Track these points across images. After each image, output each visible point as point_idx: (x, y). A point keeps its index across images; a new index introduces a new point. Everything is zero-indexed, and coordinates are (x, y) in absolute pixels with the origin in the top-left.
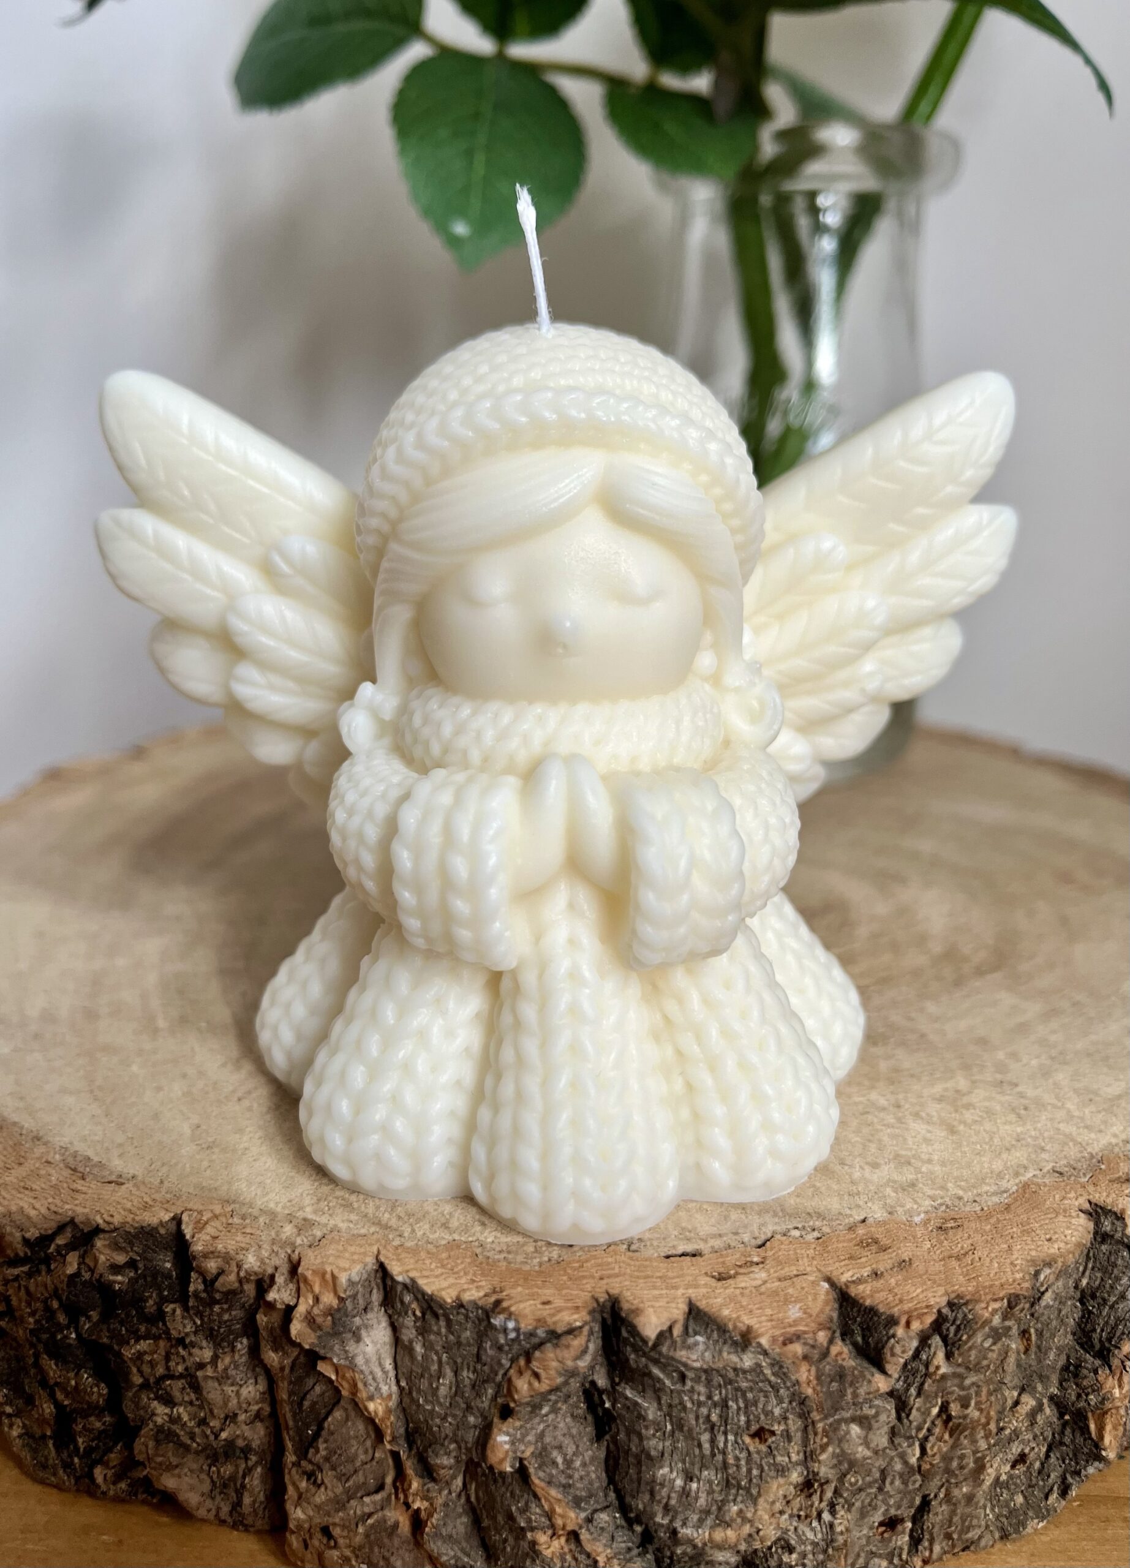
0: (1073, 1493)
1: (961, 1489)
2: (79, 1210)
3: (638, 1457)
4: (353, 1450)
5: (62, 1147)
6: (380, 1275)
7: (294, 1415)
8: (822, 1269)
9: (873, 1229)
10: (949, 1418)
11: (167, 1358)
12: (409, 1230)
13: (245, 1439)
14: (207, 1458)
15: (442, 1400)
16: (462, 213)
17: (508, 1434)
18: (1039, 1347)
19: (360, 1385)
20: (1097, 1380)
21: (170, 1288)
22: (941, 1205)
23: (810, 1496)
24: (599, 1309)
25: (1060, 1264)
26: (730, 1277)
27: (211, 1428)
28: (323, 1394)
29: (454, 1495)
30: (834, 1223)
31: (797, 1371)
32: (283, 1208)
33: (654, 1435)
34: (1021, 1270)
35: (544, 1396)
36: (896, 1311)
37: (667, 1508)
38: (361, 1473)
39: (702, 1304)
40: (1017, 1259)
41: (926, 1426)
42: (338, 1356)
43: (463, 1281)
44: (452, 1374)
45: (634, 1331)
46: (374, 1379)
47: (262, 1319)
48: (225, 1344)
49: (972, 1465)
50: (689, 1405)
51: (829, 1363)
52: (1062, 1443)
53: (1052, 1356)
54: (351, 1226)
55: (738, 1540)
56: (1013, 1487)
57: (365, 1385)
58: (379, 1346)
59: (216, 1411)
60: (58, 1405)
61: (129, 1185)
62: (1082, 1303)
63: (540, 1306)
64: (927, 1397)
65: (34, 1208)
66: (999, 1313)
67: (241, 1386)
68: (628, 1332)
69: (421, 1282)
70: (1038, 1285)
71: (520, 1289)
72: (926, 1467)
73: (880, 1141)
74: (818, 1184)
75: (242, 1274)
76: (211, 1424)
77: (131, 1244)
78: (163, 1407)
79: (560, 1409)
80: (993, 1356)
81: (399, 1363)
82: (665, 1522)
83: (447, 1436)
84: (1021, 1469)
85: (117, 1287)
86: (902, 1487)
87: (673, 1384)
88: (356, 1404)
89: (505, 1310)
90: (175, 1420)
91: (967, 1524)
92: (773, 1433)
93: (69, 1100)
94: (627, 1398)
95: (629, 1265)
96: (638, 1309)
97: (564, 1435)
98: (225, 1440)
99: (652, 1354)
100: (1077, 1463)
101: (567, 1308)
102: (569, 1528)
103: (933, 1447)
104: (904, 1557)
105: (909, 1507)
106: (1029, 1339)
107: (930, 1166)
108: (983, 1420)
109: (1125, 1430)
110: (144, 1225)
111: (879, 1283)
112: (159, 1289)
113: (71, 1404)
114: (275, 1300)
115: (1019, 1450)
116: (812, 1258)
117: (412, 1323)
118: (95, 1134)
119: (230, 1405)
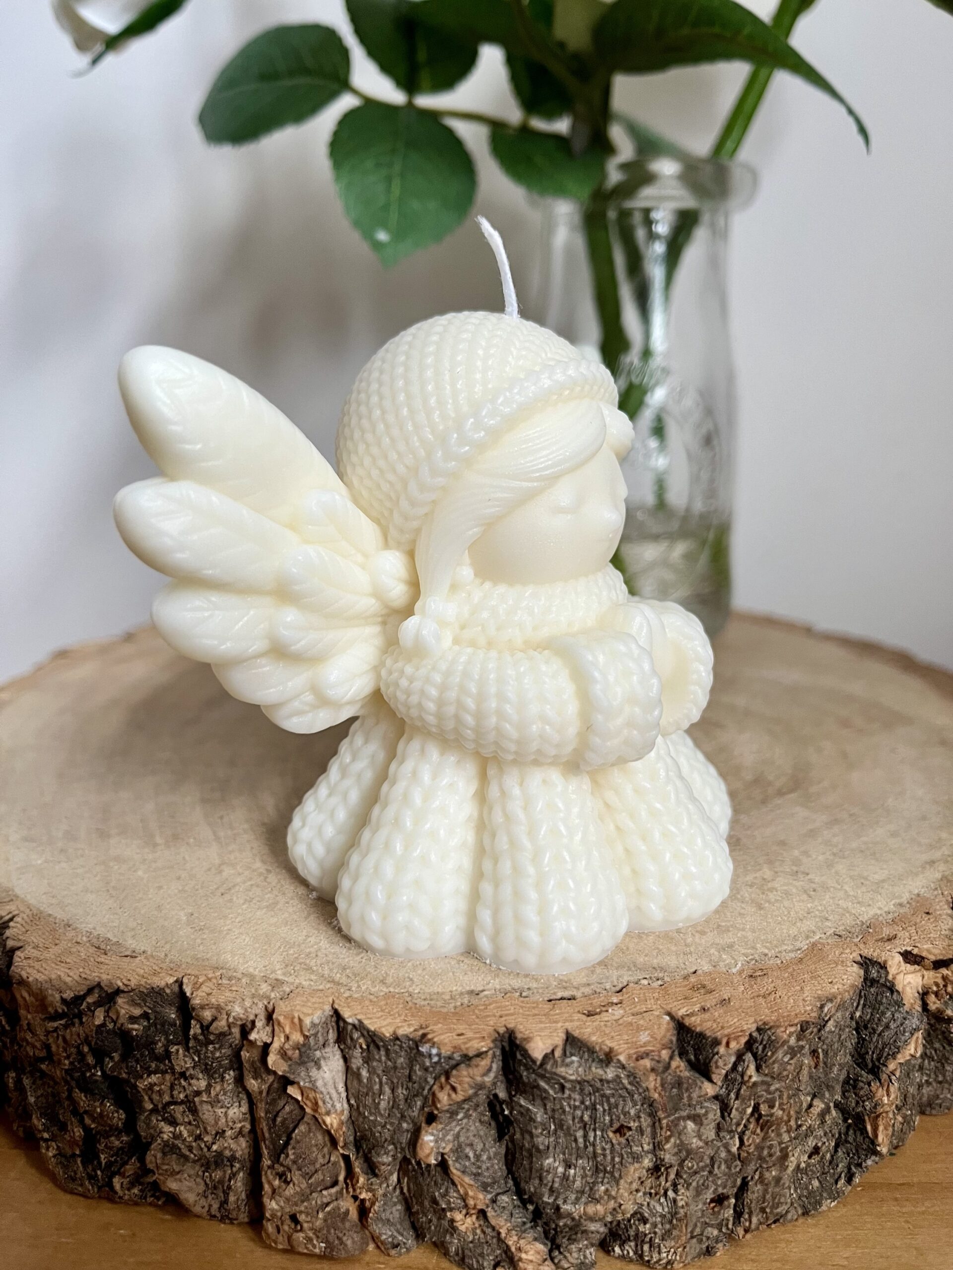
0: (857, 1180)
1: (771, 1172)
2: (104, 977)
3: (530, 1152)
4: (314, 1155)
5: (87, 932)
6: (334, 1019)
7: (269, 1129)
8: (664, 1006)
9: (701, 978)
10: (760, 1116)
11: (172, 1088)
12: (356, 985)
13: (231, 1150)
14: (202, 1165)
15: (382, 1112)
16: (383, 224)
17: (432, 1134)
18: (825, 1063)
19: (320, 1103)
20: (870, 1090)
21: (175, 1033)
22: (752, 960)
23: (658, 1178)
24: (500, 1038)
25: (839, 1000)
26: (596, 1014)
27: (205, 1142)
28: (292, 1112)
29: (391, 1188)
30: (673, 975)
31: (647, 1080)
32: (260, 972)
33: (541, 1133)
34: (811, 1004)
35: (460, 1105)
36: (719, 1035)
37: (552, 1190)
38: (320, 1172)
39: (576, 1033)
40: (807, 996)
41: (744, 1122)
42: (304, 1080)
43: (398, 1021)
44: (390, 1091)
45: (526, 1054)
46: (331, 1098)
47: (245, 1054)
48: (217, 1076)
49: (778, 1154)
50: (567, 1109)
51: (670, 1074)
52: (847, 1141)
53: (835, 1069)
54: (312, 983)
55: (605, 1213)
56: (810, 1173)
57: (324, 1103)
58: (334, 1073)
59: (209, 1128)
60: (86, 1129)
61: (141, 958)
62: (858, 1033)
63: (456, 1037)
64: (743, 1100)
65: (69, 976)
66: (794, 1035)
67: (228, 1108)
68: (522, 1055)
69: (366, 1022)
70: (823, 1015)
71: (440, 1025)
72: (744, 1155)
74: (661, 947)
75: (231, 1020)
76: (205, 1139)
77: (145, 1001)
78: (169, 1126)
79: (471, 1115)
80: (791, 1068)
81: (349, 1086)
82: (551, 1201)
83: (386, 1140)
84: (815, 1159)
85: (134, 1033)
86: (727, 1170)
87: (555, 1093)
88: (316, 1119)
89: (429, 1040)
90: (177, 1136)
91: (776, 1201)
92: (630, 1129)
93: (91, 897)
94: (521, 1106)
95: (521, 1007)
96: (529, 1038)
97: (474, 1136)
98: (216, 1151)
99: (540, 1071)
100: (859, 1157)
101: (476, 1038)
102: (479, 1207)
103: (748, 1139)
104: (730, 1226)
105: (733, 1187)
106: (818, 1057)
107: (744, 933)
108: (785, 1118)
109: (894, 1130)
110: (155, 986)
111: (707, 1016)
112: (167, 1035)
113: (96, 1127)
114: (256, 1040)
115: (814, 1144)
116: (657, 999)
117: (359, 1054)
118: (113, 922)
119: (220, 1123)
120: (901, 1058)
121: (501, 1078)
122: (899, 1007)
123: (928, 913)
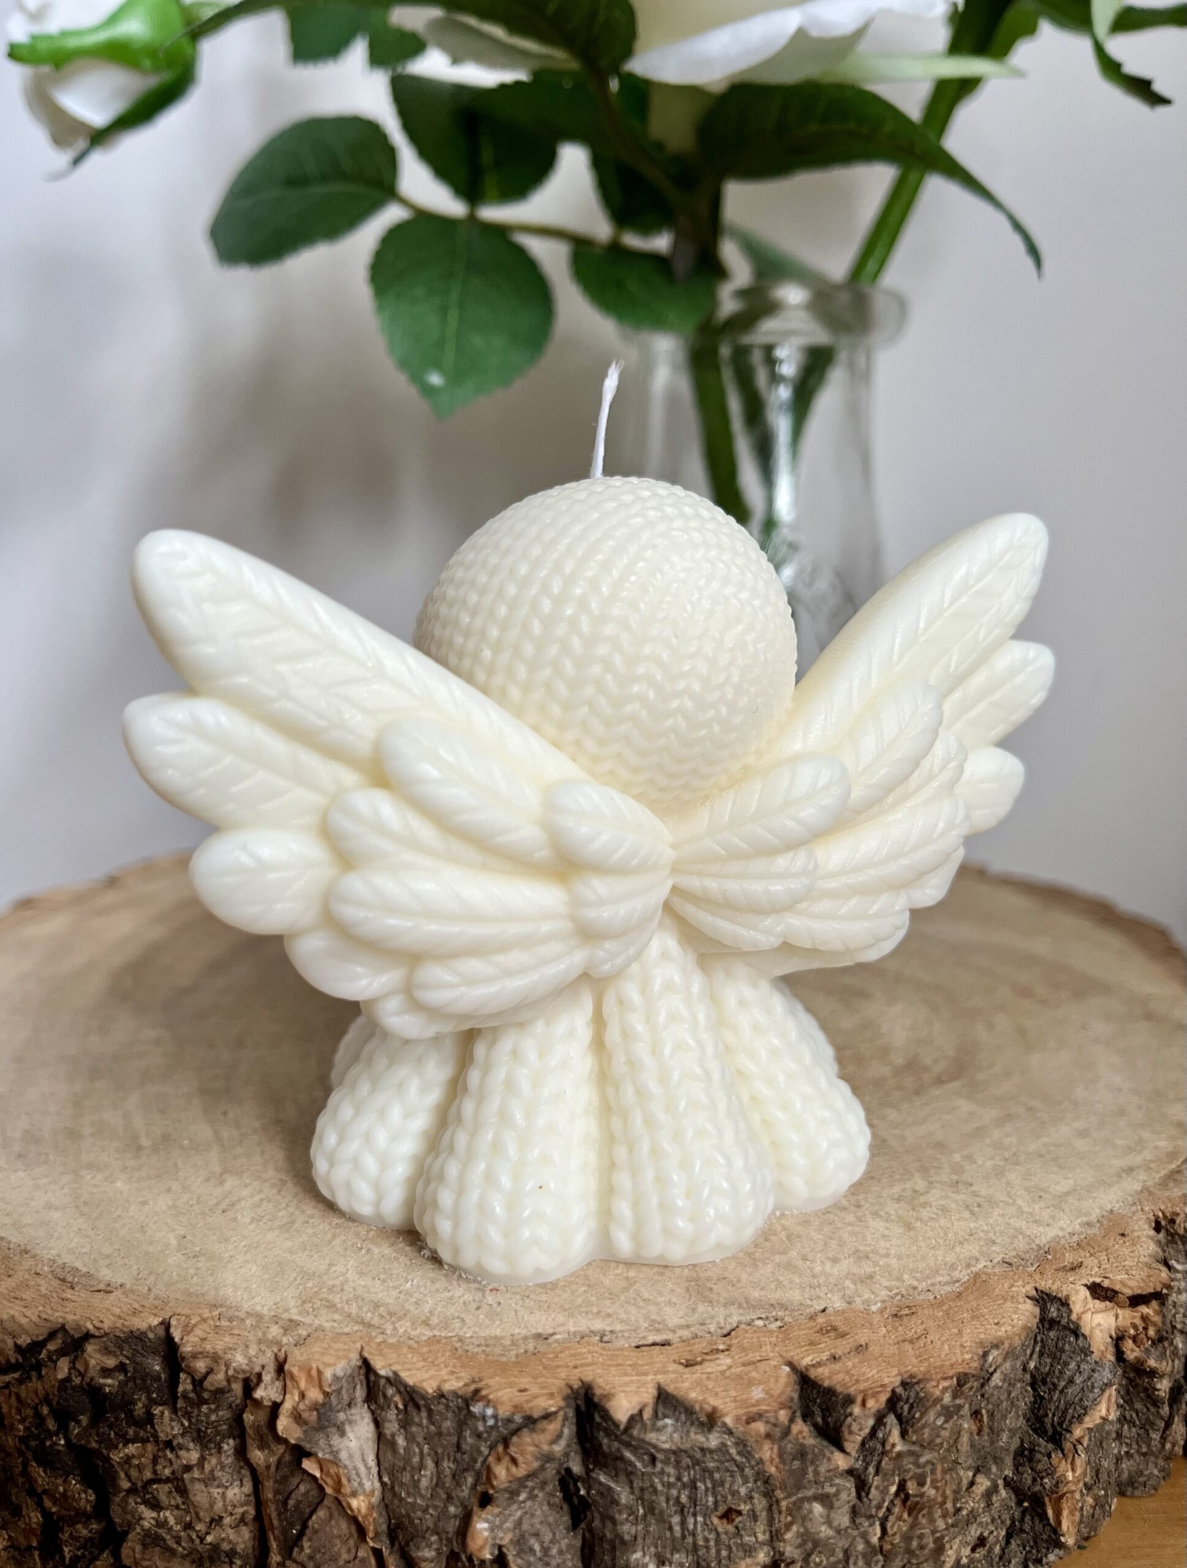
2: (70, 1317)
3: (612, 1543)
4: (336, 1549)
5: (50, 1260)
6: (363, 1371)
7: (279, 1515)
8: (784, 1354)
9: (832, 1318)
10: (907, 1497)
11: (155, 1461)
12: (391, 1327)
13: (230, 1542)
14: (193, 1562)
15: (423, 1492)
16: (436, 363)
17: (487, 1521)
18: (991, 1428)
19: (344, 1481)
20: (1051, 1464)
21: (159, 1390)
22: (897, 1294)
24: (573, 1396)
25: (1007, 1345)
26: (697, 1364)
27: (196, 1531)
28: (308, 1492)
30: (796, 1314)
31: (761, 1449)
32: (269, 1310)
33: (627, 1520)
34: (971, 1352)
35: (522, 1482)
36: (852, 1390)
39: (671, 1389)
40: (967, 1341)
41: (886, 1504)
42: (323, 1450)
43: (444, 1372)
44: (434, 1465)
45: (606, 1416)
46: (358, 1474)
47: (248, 1418)
48: (212, 1445)
49: (931, 1545)
50: (660, 1487)
51: (790, 1442)
52: (1022, 1531)
53: (1005, 1437)
54: (336, 1325)
57: (349, 1480)
58: (362, 1441)
59: (202, 1514)
60: (45, 1513)
61: (117, 1293)
62: (1034, 1389)
63: (517, 1394)
64: (885, 1475)
65: (25, 1316)
66: (950, 1391)
67: (227, 1488)
68: (602, 1417)
69: (404, 1375)
70: (986, 1366)
71: (497, 1379)
72: (887, 1547)
73: (840, 1238)
74: (781, 1278)
75: (231, 1373)
76: (197, 1528)
77: (121, 1349)
78: (150, 1511)
79: (536, 1496)
80: (946, 1434)
81: (382, 1458)
83: (428, 1529)
84: (982, 1552)
85: (107, 1390)
86: (865, 1567)
87: (644, 1467)
88: (340, 1503)
89: (483, 1398)
90: (161, 1524)
92: (739, 1513)
93: (56, 1215)
94: (601, 1483)
95: (602, 1355)
96: (610, 1394)
97: (541, 1523)
98: (210, 1544)
99: (624, 1437)
100: (1038, 1550)
101: (542, 1395)
103: (893, 1526)
106: (981, 1421)
107: (887, 1260)
108: (940, 1499)
109: (1082, 1516)
110: (134, 1329)
111: (837, 1366)
112: (149, 1393)
113: (58, 1511)
114: (262, 1397)
115: (978, 1533)
116: (775, 1345)
117: (395, 1417)
118: (83, 1247)
119: (216, 1507)
120: (1091, 1421)
121: (575, 1447)
122: (1086, 1355)
123: (1123, 1235)
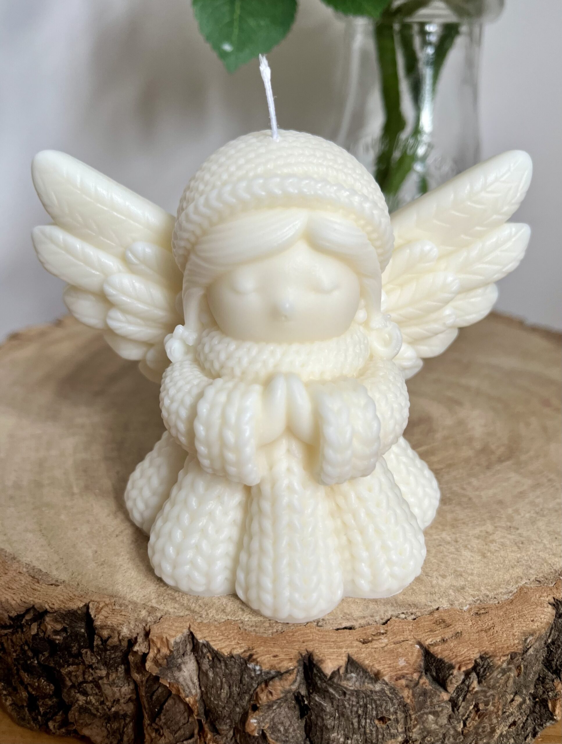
0: (539, 735)
1: (483, 741)
2: (37, 601)
3: (321, 728)
4: (178, 718)
5: (26, 564)
6: (190, 637)
7: (148, 703)
8: (416, 637)
9: (442, 614)
10: (478, 710)
11: (84, 673)
12: (205, 613)
13: (124, 710)
14: (105, 719)
15: (223, 700)
16: (228, 38)
17: (256, 719)
18: (525, 673)
19: (181, 691)
20: (553, 685)
21: (84, 641)
22: (477, 600)
24: (302, 659)
25: (538, 634)
26: (369, 642)
27: (107, 706)
28: (162, 692)
29: (229, 739)
30: (423, 610)
31: (403, 692)
32: (141, 600)
33: (330, 719)
34: (518, 639)
35: (275, 702)
36: (454, 661)
38: (182, 730)
39: (354, 657)
40: (516, 632)
41: (467, 714)
42: (170, 677)
43: (233, 643)
44: (228, 687)
45: (320, 671)
46: (189, 688)
47: (131, 658)
48: (113, 668)
49: (489, 730)
50: (347, 706)
51: (418, 688)
52: (534, 713)
53: (531, 676)
54: (176, 611)
56: (509, 736)
57: (184, 691)
58: (191, 672)
59: (109, 698)
60: (29, 693)
61: (62, 586)
62: (548, 649)
63: (272, 658)
64: (468, 701)
65: (14, 600)
66: (506, 662)
67: (121, 687)
68: (317, 671)
69: (212, 644)
70: (526, 645)
71: (262, 648)
72: (465, 731)
73: (447, 562)
74: (415, 588)
75: (121, 638)
76: (107, 704)
77: (64, 620)
78: (83, 697)
79: (282, 706)
80: (501, 681)
81: (201, 679)
83: (225, 716)
84: (513, 728)
85: (57, 642)
86: (454, 741)
87: (340, 696)
88: (179, 698)
89: (255, 660)
90: (89, 702)
92: (390, 719)
94: (316, 701)
95: (317, 634)
96: (322, 660)
97: (284, 717)
98: (114, 711)
99: (329, 682)
100: (541, 721)
101: (286, 659)
103: (469, 723)
106: (520, 670)
107: (472, 577)
108: (495, 710)
110: (70, 609)
111: (445, 646)
112: (79, 643)
113: (36, 693)
114: (138, 650)
115: (513, 720)
116: (411, 631)
117: (208, 662)
118: (44, 556)
119: (116, 695)
121: (303, 681)
